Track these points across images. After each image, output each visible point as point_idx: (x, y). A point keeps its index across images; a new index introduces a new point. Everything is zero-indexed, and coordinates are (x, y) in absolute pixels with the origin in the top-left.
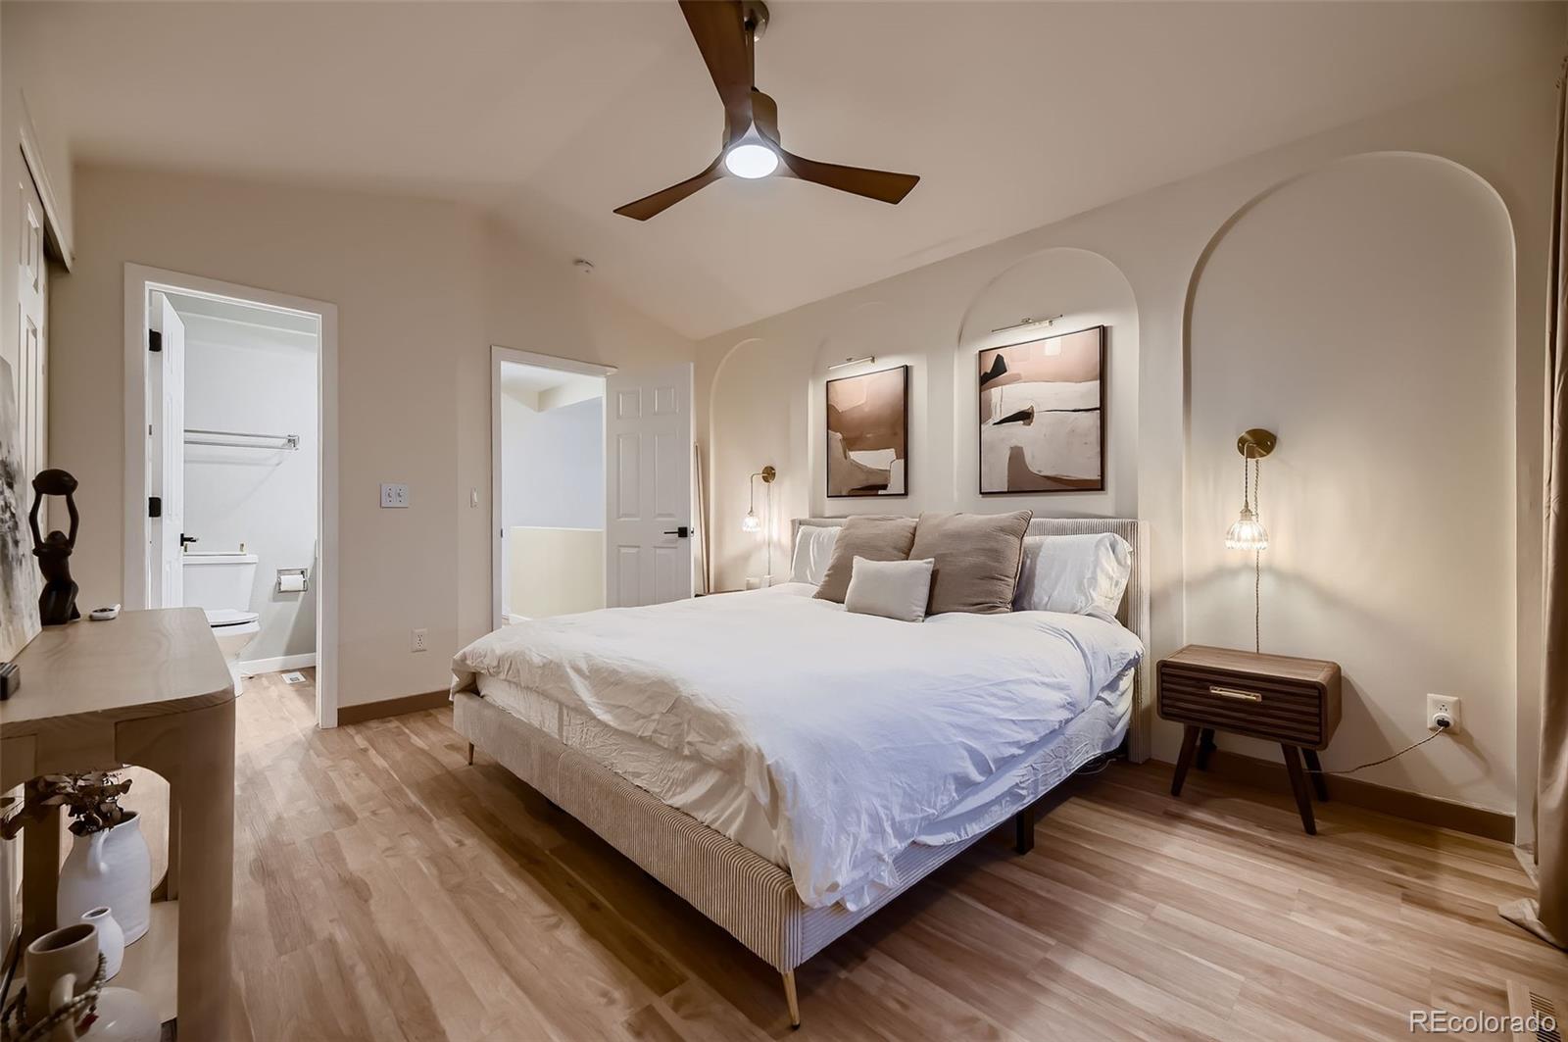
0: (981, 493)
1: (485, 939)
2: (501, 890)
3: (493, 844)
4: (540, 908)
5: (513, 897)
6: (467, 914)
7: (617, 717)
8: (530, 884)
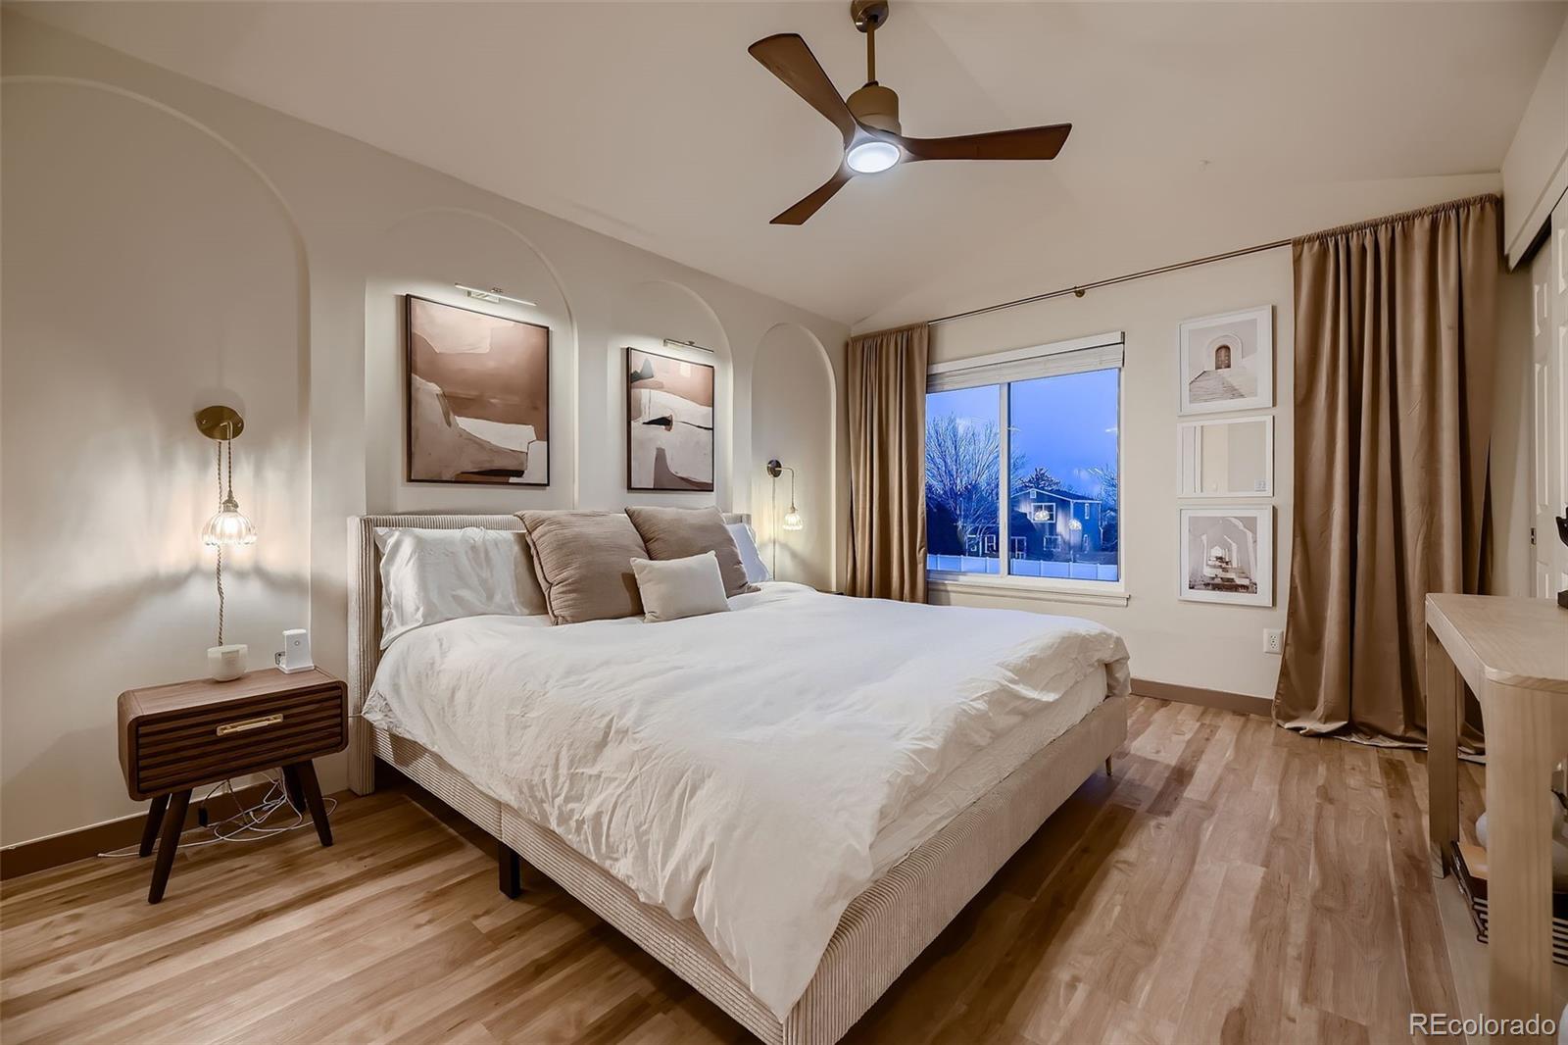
0: (630, 488)
1: (1179, 894)
2: (1117, 909)
3: (1051, 949)
4: (1115, 878)
5: (1119, 898)
6: (1167, 918)
7: (1054, 690)
8: (1093, 894)
